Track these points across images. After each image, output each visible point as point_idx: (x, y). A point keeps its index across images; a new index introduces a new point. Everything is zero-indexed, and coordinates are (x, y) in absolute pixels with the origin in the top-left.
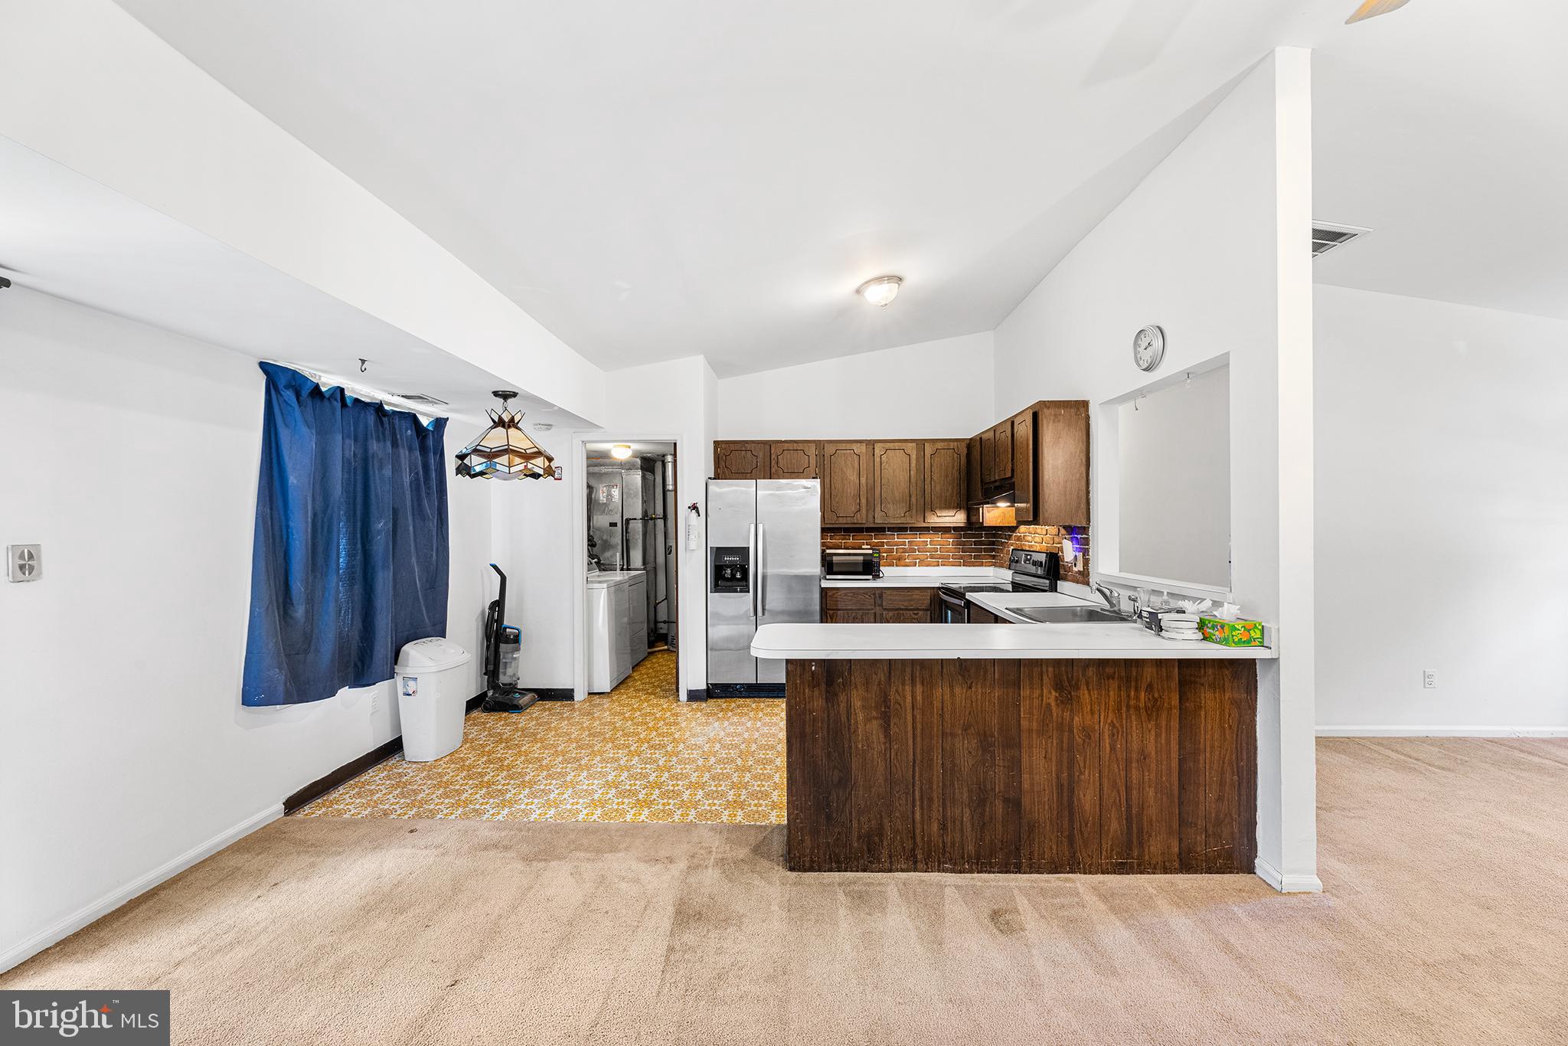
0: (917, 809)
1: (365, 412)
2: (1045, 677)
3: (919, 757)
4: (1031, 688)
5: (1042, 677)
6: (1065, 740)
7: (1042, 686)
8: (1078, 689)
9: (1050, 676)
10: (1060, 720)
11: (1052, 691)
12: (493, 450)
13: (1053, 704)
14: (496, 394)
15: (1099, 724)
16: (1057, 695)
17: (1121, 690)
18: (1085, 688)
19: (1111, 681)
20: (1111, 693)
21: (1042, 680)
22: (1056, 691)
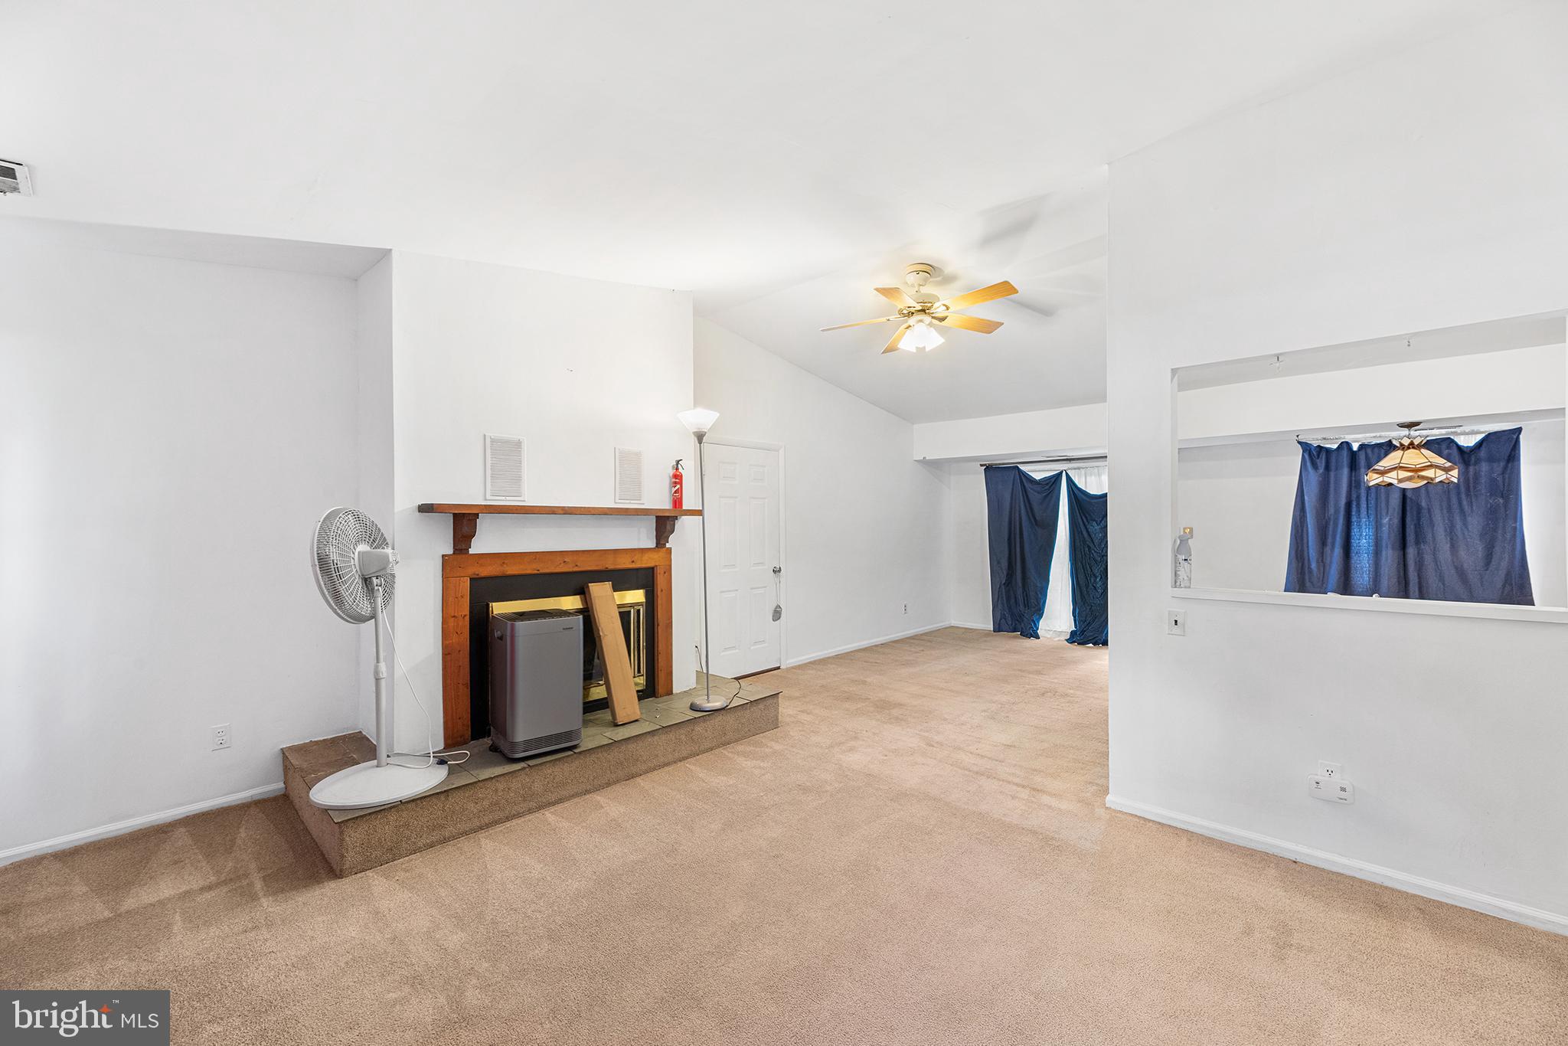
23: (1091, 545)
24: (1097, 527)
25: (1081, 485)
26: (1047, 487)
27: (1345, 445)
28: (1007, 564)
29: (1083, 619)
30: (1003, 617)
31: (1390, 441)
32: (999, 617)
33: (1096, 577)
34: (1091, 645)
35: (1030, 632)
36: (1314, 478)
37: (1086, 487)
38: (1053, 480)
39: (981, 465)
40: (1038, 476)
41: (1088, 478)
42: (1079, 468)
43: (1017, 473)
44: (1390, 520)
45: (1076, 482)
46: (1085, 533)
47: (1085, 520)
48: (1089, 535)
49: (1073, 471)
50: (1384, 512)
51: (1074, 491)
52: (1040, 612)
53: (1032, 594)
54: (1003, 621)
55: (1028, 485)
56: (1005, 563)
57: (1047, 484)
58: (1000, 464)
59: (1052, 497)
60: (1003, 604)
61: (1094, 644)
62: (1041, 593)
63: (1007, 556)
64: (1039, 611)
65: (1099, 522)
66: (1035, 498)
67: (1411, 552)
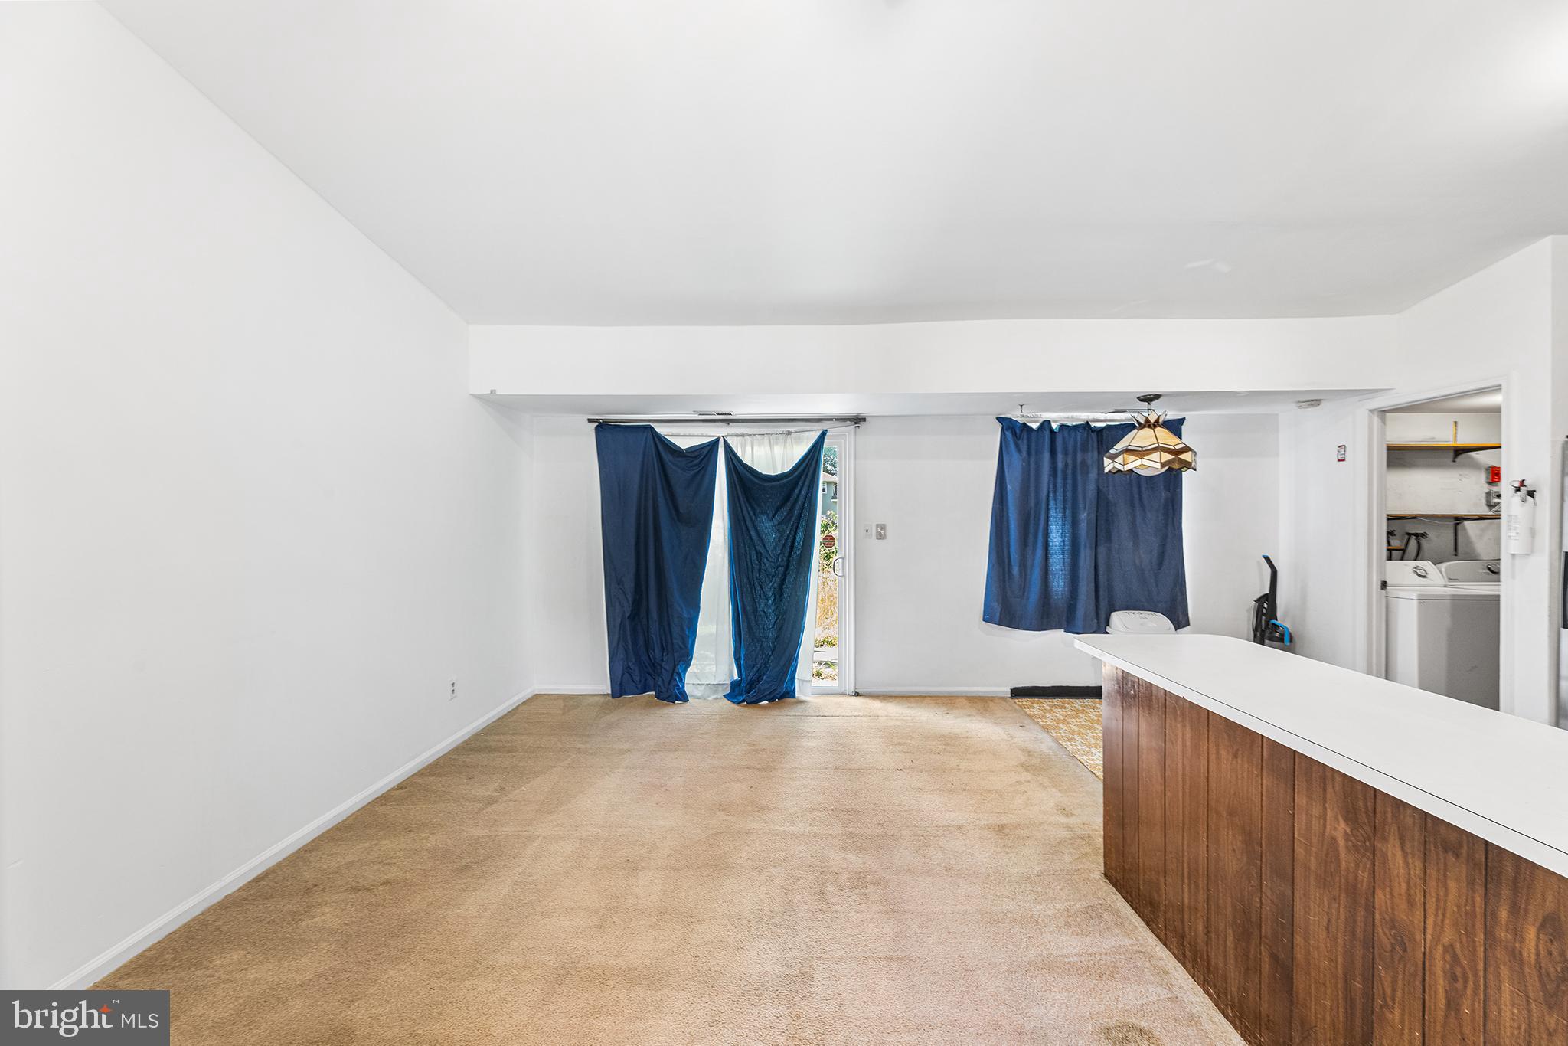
0: (1186, 886)
1: (1076, 433)
2: (1329, 790)
3: (1187, 819)
4: (1310, 798)
5: (1325, 784)
6: (1360, 923)
7: (1325, 801)
8: (1385, 839)
9: (1337, 789)
10: (1351, 876)
11: (1340, 818)
12: (1144, 449)
13: (1341, 843)
14: (1141, 399)
15: (1424, 933)
16: (1348, 830)
17: (1474, 891)
18: (1398, 844)
19: (1451, 858)
20: (1452, 885)
21: (1325, 790)
22: (1346, 820)
23: (762, 550)
24: (769, 525)
25: (747, 461)
26: (697, 461)
27: (1046, 424)
28: (633, 585)
29: (751, 663)
30: (627, 670)
31: (1087, 423)
32: (621, 672)
33: (767, 598)
34: (766, 702)
35: (672, 693)
36: (1016, 462)
37: (753, 465)
38: (706, 451)
39: (590, 421)
40: (684, 444)
41: (755, 448)
42: (743, 435)
43: (650, 436)
44: (1088, 515)
45: (739, 454)
46: (752, 532)
47: (751, 512)
48: (759, 536)
49: (735, 438)
50: (1081, 506)
51: (736, 466)
52: (686, 657)
53: (676, 630)
54: (627, 676)
55: (667, 457)
56: (629, 585)
57: (696, 457)
58: (622, 421)
59: (703, 475)
60: (626, 650)
61: (771, 700)
62: (689, 628)
63: (633, 570)
64: (684, 655)
65: (771, 516)
66: (679, 476)
67: (1102, 550)
